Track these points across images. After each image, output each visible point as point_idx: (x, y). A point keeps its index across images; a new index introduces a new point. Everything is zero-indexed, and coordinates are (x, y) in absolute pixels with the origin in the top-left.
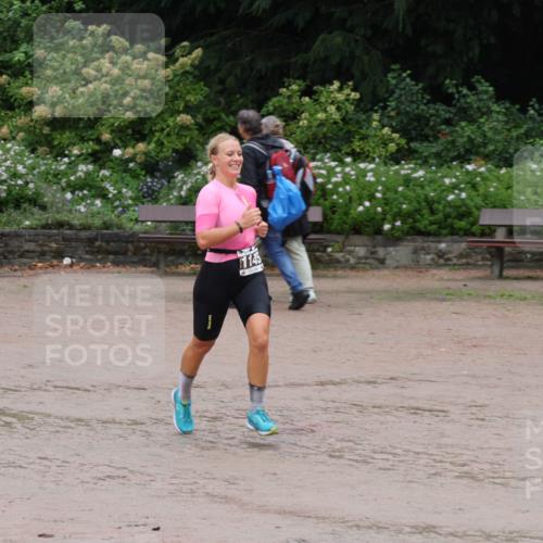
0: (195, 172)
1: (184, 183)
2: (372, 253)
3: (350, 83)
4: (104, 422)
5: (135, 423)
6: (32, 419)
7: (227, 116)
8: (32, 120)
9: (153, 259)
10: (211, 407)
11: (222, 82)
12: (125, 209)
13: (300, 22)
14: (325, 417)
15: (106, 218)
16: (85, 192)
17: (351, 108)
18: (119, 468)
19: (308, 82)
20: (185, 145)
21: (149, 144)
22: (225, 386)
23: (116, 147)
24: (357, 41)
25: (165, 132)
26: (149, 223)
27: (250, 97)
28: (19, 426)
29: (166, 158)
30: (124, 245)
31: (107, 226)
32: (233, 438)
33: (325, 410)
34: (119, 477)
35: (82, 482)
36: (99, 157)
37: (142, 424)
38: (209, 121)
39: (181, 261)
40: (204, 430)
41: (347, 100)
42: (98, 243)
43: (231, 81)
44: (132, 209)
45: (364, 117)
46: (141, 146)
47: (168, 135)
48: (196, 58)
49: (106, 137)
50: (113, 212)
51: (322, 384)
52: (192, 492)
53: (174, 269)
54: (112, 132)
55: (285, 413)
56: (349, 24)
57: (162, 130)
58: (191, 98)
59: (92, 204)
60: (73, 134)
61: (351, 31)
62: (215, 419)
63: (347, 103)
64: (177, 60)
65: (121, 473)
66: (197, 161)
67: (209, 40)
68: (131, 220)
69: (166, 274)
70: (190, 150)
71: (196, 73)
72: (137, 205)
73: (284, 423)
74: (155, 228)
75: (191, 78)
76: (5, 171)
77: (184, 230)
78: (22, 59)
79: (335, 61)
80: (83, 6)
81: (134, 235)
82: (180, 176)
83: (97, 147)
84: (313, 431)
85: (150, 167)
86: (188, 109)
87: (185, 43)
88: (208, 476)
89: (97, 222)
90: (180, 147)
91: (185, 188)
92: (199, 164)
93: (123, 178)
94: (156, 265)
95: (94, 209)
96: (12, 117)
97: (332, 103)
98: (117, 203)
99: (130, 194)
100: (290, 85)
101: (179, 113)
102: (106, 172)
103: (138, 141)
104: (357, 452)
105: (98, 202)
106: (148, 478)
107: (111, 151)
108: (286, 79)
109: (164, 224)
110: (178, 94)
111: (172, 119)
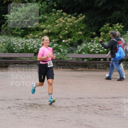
0: (83, 46)
1: (80, 48)
2: (126, 65)
3: (121, 24)
4: (60, 107)
5: (67, 107)
6: (42, 106)
7: (91, 32)
8: (43, 33)
9: (72, 67)
10: (86, 103)
11: (90, 23)
12: (65, 55)
13: (109, 9)
14: (114, 106)
15: (60, 57)
16: (56, 51)
17: (121, 30)
18: (63, 118)
19: (111, 23)
20: (80, 39)
21: (71, 39)
22: (89, 98)
23: (63, 40)
24: (123, 13)
25: (75, 36)
26: (71, 58)
27: (97, 27)
28: (39, 108)
29: (76, 42)
30: (65, 63)
31: (61, 59)
32: (91, 111)
33: (114, 104)
34: (63, 120)
35: (54, 122)
36: (59, 42)
37: (69, 107)
38: (86, 33)
39: (79, 67)
40: (84, 109)
41: (121, 28)
42: (58, 63)
43: (92, 23)
44: (67, 55)
45: (125, 32)
46: (69, 39)
47: (76, 37)
48: (83, 18)
49: (61, 37)
50: (62, 55)
51: (113, 98)
52: (81, 124)
53: (77, 69)
54: (63, 36)
55: (104, 105)
56: (122, 9)
57: (75, 35)
58: (82, 28)
59: (57, 54)
60: (53, 37)
61: (122, 11)
62: (87, 106)
63: (120, 29)
64: (79, 18)
65: (64, 119)
66: (83, 43)
67: (87, 13)
68: (67, 57)
69: (75, 71)
70: (81, 40)
71: (83, 21)
72: (68, 54)
73: (104, 108)
74: (72, 59)
75: (82, 23)
76: (36, 46)
77: (79, 60)
78: (41, 18)
79: (118, 18)
80: (56, 5)
81: (67, 61)
82: (79, 47)
83: (59, 40)
84: (111, 110)
85: (72, 44)
86: (81, 30)
87: (81, 14)
88: (85, 120)
89: (58, 58)
90: (79, 39)
91: (80, 49)
92: (84, 44)
93: (65, 47)
94: (72, 68)
95: (58, 55)
96: (38, 33)
97: (117, 29)
98: (63, 53)
99: (66, 51)
100: (106, 24)
101: (79, 31)
102: (61, 46)
103: (69, 38)
104: (122, 115)
105: (59, 53)
106: (70, 121)
107: (62, 41)
108: (105, 23)
109: (75, 59)
110: (79, 27)
111: (77, 33)
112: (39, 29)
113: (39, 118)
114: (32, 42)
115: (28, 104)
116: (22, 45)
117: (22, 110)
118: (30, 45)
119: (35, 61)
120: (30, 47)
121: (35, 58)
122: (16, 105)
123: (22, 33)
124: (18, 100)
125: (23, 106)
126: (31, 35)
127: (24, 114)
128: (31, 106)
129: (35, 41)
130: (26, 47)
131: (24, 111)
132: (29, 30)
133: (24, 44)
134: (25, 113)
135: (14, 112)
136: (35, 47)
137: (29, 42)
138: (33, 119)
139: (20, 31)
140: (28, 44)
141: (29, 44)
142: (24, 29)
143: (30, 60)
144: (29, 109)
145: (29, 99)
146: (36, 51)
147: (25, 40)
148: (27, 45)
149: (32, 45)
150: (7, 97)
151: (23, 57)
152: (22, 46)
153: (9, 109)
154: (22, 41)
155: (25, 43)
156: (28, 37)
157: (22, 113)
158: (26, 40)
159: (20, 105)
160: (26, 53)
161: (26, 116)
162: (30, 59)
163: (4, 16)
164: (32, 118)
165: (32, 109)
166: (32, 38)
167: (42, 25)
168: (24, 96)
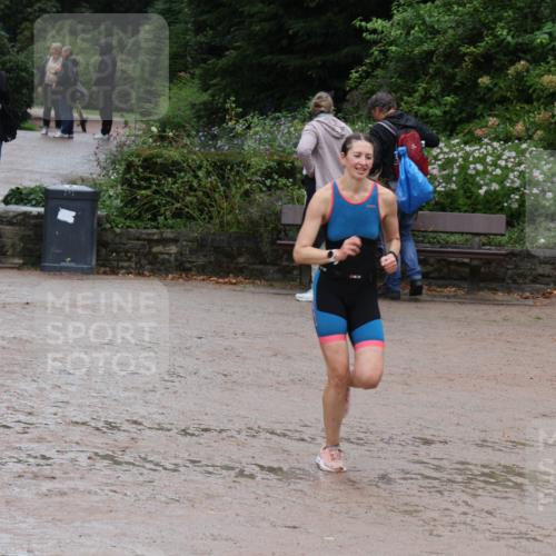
8: (553, 116)
78: (545, 41)
96: (530, 111)
112: (534, 96)
113: (535, 539)
114: (499, 157)
115: (476, 465)
116: (444, 173)
117: (446, 493)
118: (485, 172)
119: (512, 254)
120: (486, 184)
121: (511, 238)
122: (418, 466)
123: (445, 112)
124: (427, 442)
125: (449, 477)
126: (492, 121)
127: (457, 518)
128: (491, 475)
129: (514, 154)
130: (468, 183)
131: (455, 503)
132: (482, 100)
133: (458, 167)
134: (465, 513)
135: (406, 504)
136: (513, 182)
137: (482, 160)
138: (502, 542)
139: (440, 104)
140: (475, 168)
141: (480, 167)
142: (456, 94)
143: (486, 249)
144: (480, 492)
145: (483, 444)
146: (515, 206)
147: (462, 149)
148: (471, 172)
149: (498, 171)
150: (373, 424)
151: (452, 233)
152: (448, 179)
153: (383, 486)
154: (446, 150)
155: (460, 160)
156: (478, 132)
157: (447, 509)
158: (468, 148)
159: (438, 468)
160: (466, 211)
161: (465, 523)
162: (484, 245)
163: (363, 24)
164: (498, 539)
165: (498, 494)
166: (497, 139)
167: (549, 72)
168: (458, 424)
